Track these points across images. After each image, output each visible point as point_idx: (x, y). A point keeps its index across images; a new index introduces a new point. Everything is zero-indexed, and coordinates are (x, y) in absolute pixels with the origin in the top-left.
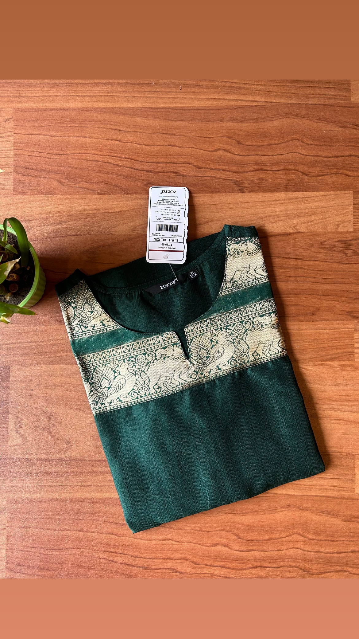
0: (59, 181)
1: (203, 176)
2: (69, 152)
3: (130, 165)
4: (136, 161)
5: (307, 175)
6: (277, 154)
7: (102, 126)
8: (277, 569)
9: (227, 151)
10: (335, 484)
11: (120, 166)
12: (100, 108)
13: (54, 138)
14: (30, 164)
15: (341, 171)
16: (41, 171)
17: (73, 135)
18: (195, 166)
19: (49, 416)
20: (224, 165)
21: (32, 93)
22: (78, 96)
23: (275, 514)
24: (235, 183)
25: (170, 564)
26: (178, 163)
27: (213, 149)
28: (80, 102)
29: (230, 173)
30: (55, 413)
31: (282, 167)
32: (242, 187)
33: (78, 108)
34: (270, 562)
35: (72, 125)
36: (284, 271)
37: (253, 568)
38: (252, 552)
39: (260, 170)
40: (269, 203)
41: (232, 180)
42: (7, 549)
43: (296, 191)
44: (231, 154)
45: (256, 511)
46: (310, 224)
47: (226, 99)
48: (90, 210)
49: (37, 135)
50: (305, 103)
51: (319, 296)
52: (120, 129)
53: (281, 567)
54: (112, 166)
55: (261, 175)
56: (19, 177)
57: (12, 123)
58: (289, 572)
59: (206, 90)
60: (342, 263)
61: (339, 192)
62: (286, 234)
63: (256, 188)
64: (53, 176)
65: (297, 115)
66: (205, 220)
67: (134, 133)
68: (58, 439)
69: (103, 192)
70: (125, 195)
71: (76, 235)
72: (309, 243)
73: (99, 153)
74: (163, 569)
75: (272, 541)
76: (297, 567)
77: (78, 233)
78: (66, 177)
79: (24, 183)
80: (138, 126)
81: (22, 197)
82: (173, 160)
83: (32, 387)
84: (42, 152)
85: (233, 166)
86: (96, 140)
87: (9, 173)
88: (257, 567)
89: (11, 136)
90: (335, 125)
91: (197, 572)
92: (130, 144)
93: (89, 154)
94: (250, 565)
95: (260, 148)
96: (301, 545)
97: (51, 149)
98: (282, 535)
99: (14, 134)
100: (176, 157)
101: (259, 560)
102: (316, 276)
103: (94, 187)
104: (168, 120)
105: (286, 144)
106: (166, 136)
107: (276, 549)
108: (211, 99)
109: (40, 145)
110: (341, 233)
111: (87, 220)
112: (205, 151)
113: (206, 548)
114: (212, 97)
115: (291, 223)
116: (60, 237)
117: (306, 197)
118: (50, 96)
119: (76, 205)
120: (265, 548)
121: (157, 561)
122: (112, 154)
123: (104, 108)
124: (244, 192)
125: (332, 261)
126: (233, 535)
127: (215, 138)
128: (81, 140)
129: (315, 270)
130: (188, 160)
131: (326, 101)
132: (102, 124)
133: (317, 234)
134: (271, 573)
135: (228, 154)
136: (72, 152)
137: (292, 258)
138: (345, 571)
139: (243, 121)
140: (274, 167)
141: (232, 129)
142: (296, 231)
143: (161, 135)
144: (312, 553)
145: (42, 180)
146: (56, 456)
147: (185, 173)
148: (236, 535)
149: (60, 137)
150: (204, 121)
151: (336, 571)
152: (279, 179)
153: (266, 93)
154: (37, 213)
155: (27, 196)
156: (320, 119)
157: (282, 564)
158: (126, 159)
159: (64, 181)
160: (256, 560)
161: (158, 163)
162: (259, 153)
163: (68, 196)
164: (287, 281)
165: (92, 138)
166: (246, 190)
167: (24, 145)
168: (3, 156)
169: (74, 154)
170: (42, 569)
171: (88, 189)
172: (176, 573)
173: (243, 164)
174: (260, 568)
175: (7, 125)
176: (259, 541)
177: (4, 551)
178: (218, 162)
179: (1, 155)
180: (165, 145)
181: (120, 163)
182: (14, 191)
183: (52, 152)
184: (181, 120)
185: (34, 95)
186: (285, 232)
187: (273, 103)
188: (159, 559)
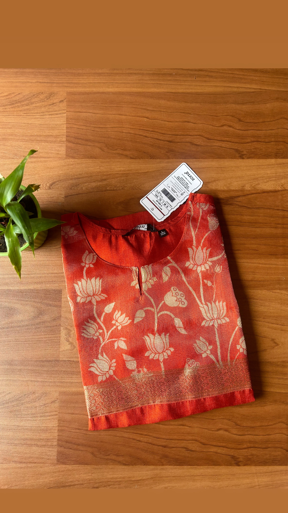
0: (101, 148)
1: (212, 146)
2: (108, 126)
3: (156, 136)
4: (160, 133)
7: (134, 106)
8: (266, 450)
9: (230, 126)
11: (148, 137)
12: (132, 92)
13: (98, 115)
14: (79, 135)
16: (87, 140)
17: (112, 113)
18: (205, 138)
20: (228, 138)
21: (80, 80)
22: (116, 83)
23: (265, 407)
24: (236, 151)
25: (184, 444)
26: (192, 136)
27: (220, 125)
28: (117, 87)
29: (233, 144)
31: (273, 140)
32: (242, 154)
33: (116, 92)
34: (260, 444)
35: (111, 105)
36: (274, 219)
37: (248, 448)
38: (247, 436)
39: (256, 141)
40: (263, 167)
41: (234, 149)
42: (58, 430)
43: (284, 158)
44: (234, 129)
47: (230, 87)
48: (124, 171)
49: (84, 112)
52: (149, 109)
54: (142, 137)
55: (257, 145)
56: (70, 145)
57: (65, 104)
58: (275, 451)
59: (215, 80)
62: (276, 191)
63: (252, 155)
64: (96, 144)
65: (285, 100)
66: (213, 179)
67: (159, 112)
69: (134, 157)
70: (152, 160)
71: (113, 190)
73: (132, 127)
74: (178, 448)
75: (262, 427)
76: (282, 448)
77: (115, 189)
78: (106, 145)
79: (74, 149)
80: (162, 106)
81: (73, 160)
82: (188, 133)
84: (88, 126)
85: (235, 138)
86: (130, 117)
87: (62, 141)
88: (251, 447)
89: (64, 113)
91: (205, 451)
92: (156, 120)
93: (124, 127)
94: (245, 446)
95: (256, 125)
96: (285, 431)
97: (95, 123)
98: (270, 423)
99: (67, 111)
100: (191, 130)
101: (252, 442)
103: (128, 153)
104: (185, 102)
105: (276, 121)
106: (183, 114)
107: (266, 434)
109: (86, 120)
111: (123, 178)
112: (213, 126)
113: (211, 432)
114: (219, 85)
115: (279, 182)
116: (101, 191)
118: (94, 83)
119: (114, 167)
120: (257, 433)
121: (173, 441)
122: (141, 128)
123: (136, 92)
124: (243, 158)
126: (232, 422)
127: (221, 117)
128: (117, 116)
130: (200, 133)
132: (134, 105)
134: (261, 453)
135: (231, 129)
136: (111, 126)
137: (280, 210)
139: (243, 104)
140: (266, 139)
141: (234, 110)
142: (283, 189)
143: (180, 113)
145: (88, 147)
147: (197, 143)
148: (235, 423)
149: (102, 114)
150: (213, 103)
152: (271, 148)
153: (261, 82)
154: (83, 173)
155: (76, 160)
157: (270, 445)
158: (152, 132)
159: (105, 148)
160: (250, 442)
161: (177, 135)
162: (255, 128)
163: (108, 160)
164: (276, 228)
165: (126, 115)
166: (245, 156)
167: (74, 120)
168: (58, 129)
169: (112, 127)
170: (85, 446)
171: (122, 155)
172: (188, 451)
173: (243, 137)
174: (253, 449)
175: (61, 105)
176: (253, 427)
177: (56, 431)
178: (224, 135)
179: (56, 128)
180: (182, 121)
181: (147, 135)
182: (66, 155)
183: (95, 126)
184: (195, 103)
185: (82, 82)
186: (275, 190)
187: (267, 90)
188: (175, 440)
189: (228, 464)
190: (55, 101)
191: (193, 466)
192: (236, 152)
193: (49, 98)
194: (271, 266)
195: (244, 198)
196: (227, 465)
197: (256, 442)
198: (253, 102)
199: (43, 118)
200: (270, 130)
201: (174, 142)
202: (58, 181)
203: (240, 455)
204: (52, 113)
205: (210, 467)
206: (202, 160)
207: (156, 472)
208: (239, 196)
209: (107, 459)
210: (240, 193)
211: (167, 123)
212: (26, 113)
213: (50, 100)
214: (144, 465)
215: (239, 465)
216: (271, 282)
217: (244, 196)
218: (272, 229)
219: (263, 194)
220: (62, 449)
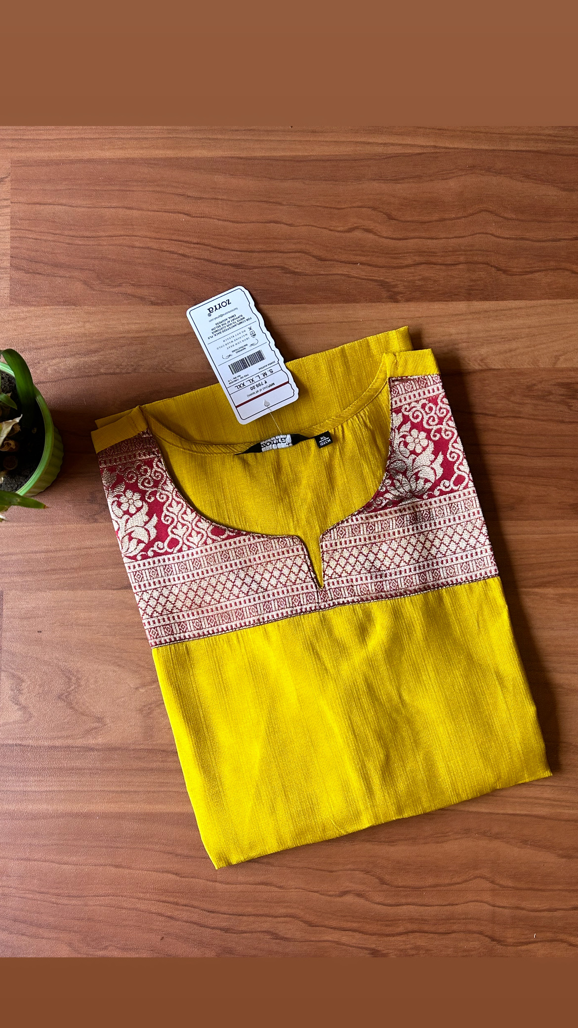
0: (85, 283)
1: (327, 275)
2: (102, 234)
3: (206, 255)
4: (216, 248)
5: (505, 272)
7: (158, 189)
10: (546, 795)
12: (155, 159)
14: (38, 253)
15: (564, 265)
16: (56, 265)
17: (109, 205)
18: (314, 256)
19: (68, 675)
21: (41, 134)
22: (119, 138)
25: (268, 925)
26: (285, 253)
28: (122, 148)
29: (374, 269)
30: (78, 671)
31: (462, 259)
33: (119, 159)
37: (407, 933)
38: (404, 907)
39: (425, 263)
41: (376, 281)
43: (486, 299)
44: (376, 237)
46: (508, 355)
47: (369, 143)
48: (137, 332)
49: (50, 204)
50: (502, 148)
51: (522, 478)
52: (189, 194)
53: (454, 932)
54: (175, 256)
55: (426, 272)
56: (18, 275)
58: (467, 940)
59: (334, 128)
60: (563, 422)
61: (559, 301)
64: (76, 274)
65: (489, 170)
67: (213, 201)
68: (82, 714)
69: (159, 301)
71: (114, 374)
72: (506, 387)
73: (154, 235)
74: (256, 932)
75: (439, 888)
76: (481, 933)
77: (118, 371)
78: (97, 276)
80: (219, 188)
81: (25, 309)
82: (276, 247)
83: (40, 628)
85: (378, 257)
86: (149, 213)
88: (413, 932)
90: (554, 186)
91: (313, 939)
93: (136, 236)
94: (401, 929)
96: (487, 897)
99: (11, 202)
101: (416, 919)
102: (517, 444)
103: (145, 292)
104: (269, 178)
105: (470, 219)
106: (266, 205)
108: (344, 142)
109: (54, 222)
110: (562, 370)
111: (134, 348)
113: (328, 898)
114: (343, 139)
116: (88, 376)
117: (502, 310)
118: (71, 139)
119: (114, 322)
121: (245, 918)
122: (174, 237)
123: (161, 159)
124: (396, 301)
125: (545, 418)
127: (349, 209)
128: (121, 212)
129: (517, 434)
131: (539, 145)
132: (158, 185)
133: (521, 373)
135: (371, 236)
138: (562, 941)
139: (396, 180)
140: (449, 258)
142: (485, 367)
143: (258, 203)
144: (506, 911)
145: (59, 280)
146: (80, 742)
149: (88, 207)
150: (331, 180)
151: (545, 941)
153: (437, 131)
154: (48, 337)
155: (33, 308)
156: (527, 176)
157: (455, 927)
160: (411, 920)
162: (423, 235)
165: (142, 210)
169: (111, 236)
170: (55, 928)
171: (134, 296)
172: (276, 939)
180: (264, 221)
181: (187, 251)
182: (11, 299)
183: (74, 233)
184: (292, 179)
185: (45, 137)
187: (449, 148)
188: (249, 916)
192: (381, 287)
197: (426, 920)
198: (419, 177)
200: (456, 237)
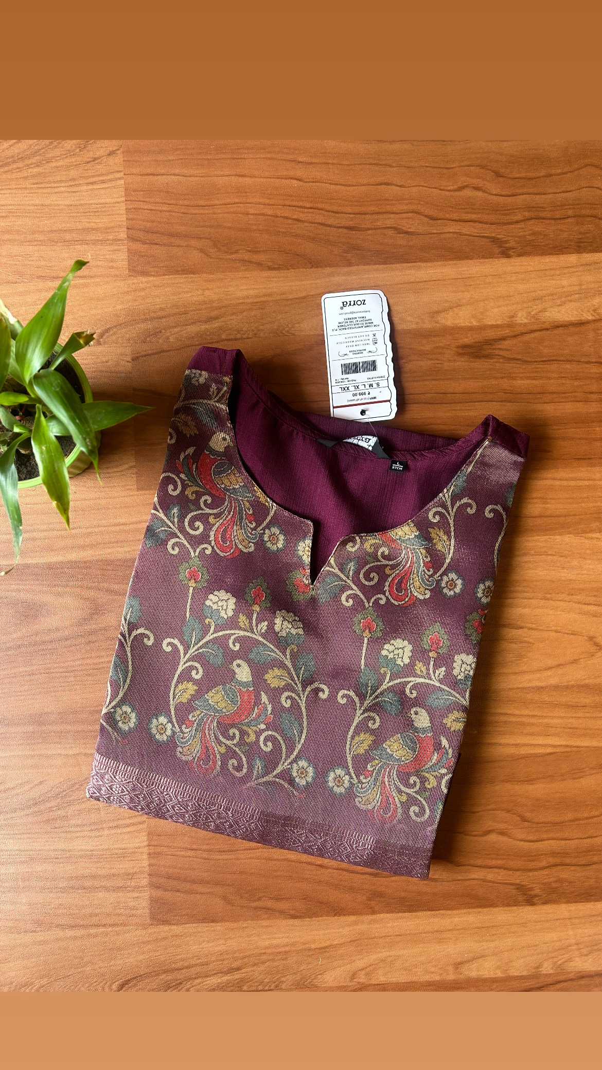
6: (561, 190)
8: (588, 868)
9: (477, 189)
11: (303, 222)
13: (192, 179)
20: (475, 213)
23: (581, 780)
24: (493, 242)
27: (456, 187)
32: (506, 248)
34: (575, 857)
35: (220, 156)
36: (581, 383)
40: (552, 272)
42: (149, 854)
45: (550, 776)
57: (120, 158)
62: (581, 324)
63: (528, 249)
66: (447, 305)
70: (313, 269)
79: (145, 256)
87: (119, 240)
89: (120, 179)
92: (318, 184)
95: (533, 182)
97: (187, 197)
98: (593, 813)
100: (394, 202)
107: (586, 836)
112: (442, 190)
115: (589, 304)
120: (567, 835)
126: (514, 816)
130: (414, 207)
134: (578, 875)
136: (221, 202)
137: (592, 363)
141: (485, 153)
147: (409, 228)
148: (519, 816)
152: (566, 232)
158: (312, 210)
159: (212, 251)
161: (365, 214)
163: (220, 275)
164: (586, 401)
166: (513, 252)
167: (142, 193)
168: (108, 213)
173: (505, 210)
174: (561, 867)
175: (111, 161)
176: (557, 824)
177: (145, 856)
178: (464, 209)
179: (104, 211)
186: (581, 320)
189: (511, 902)
190: (98, 154)
191: (438, 912)
193: (85, 147)
194: (580, 483)
195: (515, 341)
196: (508, 905)
199: (75, 192)
201: (360, 230)
202: (116, 326)
203: (533, 883)
204: (94, 180)
205: (471, 910)
206: (423, 264)
207: (360, 927)
208: (503, 339)
209: (256, 908)
210: (507, 332)
211: (343, 187)
212: (37, 184)
213: (88, 151)
214: (335, 915)
215: (533, 904)
216: (581, 517)
217: (515, 336)
218: (579, 405)
219: (556, 331)
220: (159, 893)
